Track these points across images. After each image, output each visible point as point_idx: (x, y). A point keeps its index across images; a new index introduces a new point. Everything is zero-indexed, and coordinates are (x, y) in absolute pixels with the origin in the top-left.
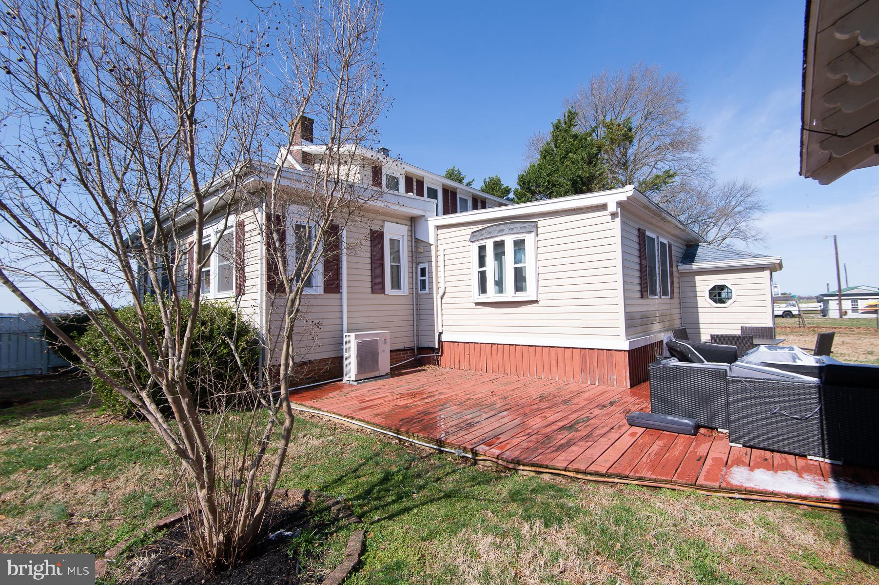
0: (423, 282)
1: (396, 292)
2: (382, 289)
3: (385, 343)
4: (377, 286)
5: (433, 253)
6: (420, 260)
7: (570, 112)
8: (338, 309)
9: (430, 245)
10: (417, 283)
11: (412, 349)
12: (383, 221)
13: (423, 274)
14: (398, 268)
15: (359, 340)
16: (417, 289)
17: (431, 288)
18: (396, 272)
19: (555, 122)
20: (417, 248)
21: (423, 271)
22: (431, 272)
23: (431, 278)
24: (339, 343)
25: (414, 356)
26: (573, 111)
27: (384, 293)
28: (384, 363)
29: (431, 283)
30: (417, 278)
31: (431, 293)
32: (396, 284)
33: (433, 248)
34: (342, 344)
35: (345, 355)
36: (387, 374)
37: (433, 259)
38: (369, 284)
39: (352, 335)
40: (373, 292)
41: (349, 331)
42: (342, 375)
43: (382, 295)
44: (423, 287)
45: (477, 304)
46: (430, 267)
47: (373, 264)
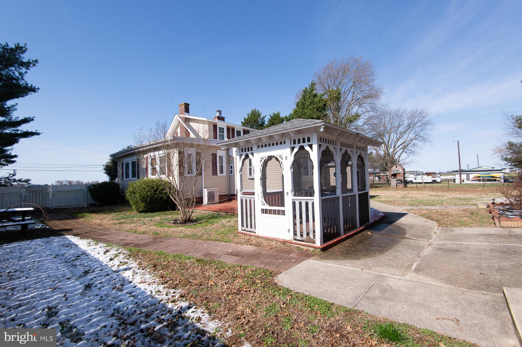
0: (232, 171)
1: (222, 175)
2: (216, 174)
3: (217, 192)
4: (215, 173)
5: (235, 161)
6: (231, 163)
7: (312, 83)
8: (201, 181)
9: (233, 158)
10: (229, 171)
11: (228, 195)
12: (217, 150)
13: (232, 168)
14: (222, 166)
15: (208, 191)
16: (229, 173)
17: (234, 173)
18: (221, 167)
19: (304, 89)
20: (229, 158)
21: (231, 166)
22: (234, 167)
23: (234, 169)
24: (201, 192)
25: (228, 197)
26: (313, 83)
27: (217, 175)
28: (217, 199)
29: (234, 171)
30: (229, 169)
31: (234, 175)
32: (222, 172)
33: (235, 159)
34: (202, 193)
35: (204, 196)
36: (218, 203)
37: (235, 163)
38: (212, 172)
39: (206, 189)
40: (213, 175)
41: (205, 188)
42: (203, 203)
43: (216, 176)
44: (232, 173)
45: (249, 179)
46: (234, 165)
47: (213, 165)
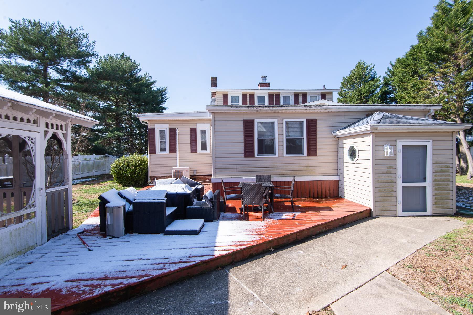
1: (204, 152)
2: (196, 151)
3: (187, 172)
4: (194, 149)
12: (196, 124)
15: (174, 170)
32: (204, 148)
38: (190, 149)
40: (191, 152)
43: (196, 153)
47: (191, 141)
